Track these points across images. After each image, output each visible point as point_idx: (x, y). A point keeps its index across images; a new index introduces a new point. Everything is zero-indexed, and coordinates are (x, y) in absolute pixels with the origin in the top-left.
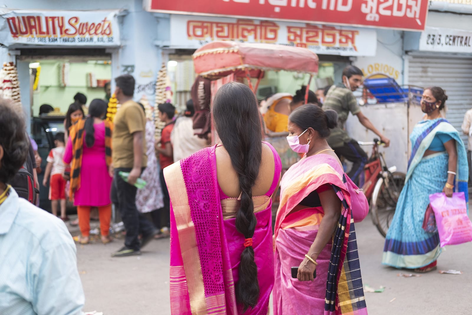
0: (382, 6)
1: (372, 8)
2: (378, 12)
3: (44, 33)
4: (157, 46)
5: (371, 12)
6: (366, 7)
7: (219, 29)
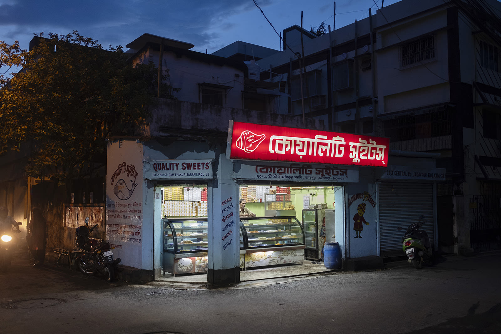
0: (361, 154)
1: (355, 155)
2: (359, 157)
3: (168, 169)
4: (234, 179)
5: (355, 158)
6: (352, 155)
7: (279, 169)
